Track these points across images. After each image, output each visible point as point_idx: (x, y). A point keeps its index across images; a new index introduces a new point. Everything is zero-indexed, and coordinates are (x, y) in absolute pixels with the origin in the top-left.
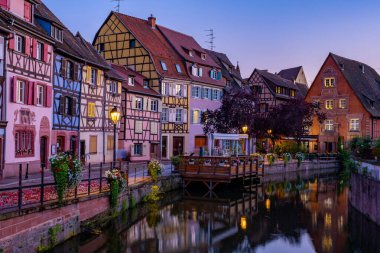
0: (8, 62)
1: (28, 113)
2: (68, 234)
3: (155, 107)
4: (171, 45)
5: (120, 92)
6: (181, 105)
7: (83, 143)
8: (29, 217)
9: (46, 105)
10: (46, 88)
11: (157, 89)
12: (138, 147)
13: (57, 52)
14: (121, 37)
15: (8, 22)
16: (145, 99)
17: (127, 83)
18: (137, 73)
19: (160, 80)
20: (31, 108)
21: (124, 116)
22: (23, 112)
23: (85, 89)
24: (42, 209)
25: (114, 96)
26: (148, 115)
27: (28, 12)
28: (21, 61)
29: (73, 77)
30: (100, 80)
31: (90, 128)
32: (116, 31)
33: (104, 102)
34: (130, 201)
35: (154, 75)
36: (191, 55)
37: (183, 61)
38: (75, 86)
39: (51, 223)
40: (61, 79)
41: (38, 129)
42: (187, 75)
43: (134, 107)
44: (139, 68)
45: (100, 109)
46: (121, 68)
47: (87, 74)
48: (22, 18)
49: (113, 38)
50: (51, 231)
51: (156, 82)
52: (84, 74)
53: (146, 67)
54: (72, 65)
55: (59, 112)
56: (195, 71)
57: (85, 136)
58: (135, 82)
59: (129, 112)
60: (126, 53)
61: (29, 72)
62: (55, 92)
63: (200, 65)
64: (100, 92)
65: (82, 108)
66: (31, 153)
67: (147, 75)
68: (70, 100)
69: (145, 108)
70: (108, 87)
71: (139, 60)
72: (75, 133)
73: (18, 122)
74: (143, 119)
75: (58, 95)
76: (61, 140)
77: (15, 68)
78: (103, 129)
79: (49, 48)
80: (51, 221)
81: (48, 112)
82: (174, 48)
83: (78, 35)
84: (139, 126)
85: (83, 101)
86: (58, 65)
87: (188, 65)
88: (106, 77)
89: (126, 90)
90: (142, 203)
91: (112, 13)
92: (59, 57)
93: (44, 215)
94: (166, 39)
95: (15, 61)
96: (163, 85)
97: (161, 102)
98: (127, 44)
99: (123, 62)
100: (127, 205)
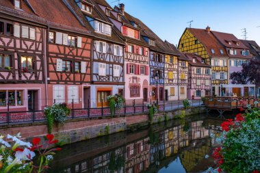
0: (126, 57)
1: (136, 78)
2: (118, 130)
3: (207, 72)
4: (218, 40)
5: (187, 66)
6: (223, 70)
7: (166, 91)
8: (93, 121)
9: (146, 74)
10: (146, 67)
11: (209, 63)
12: (199, 92)
13: (150, 50)
14: (191, 40)
15: (125, 40)
16: (202, 69)
17: (192, 61)
18: (198, 56)
19: (210, 58)
20: (138, 76)
21: (190, 78)
22: (133, 78)
23: (167, 66)
24: (100, 118)
25: (183, 68)
26: (204, 76)
27: (137, 34)
28: (132, 56)
29: (160, 61)
30: (175, 61)
31: (170, 84)
32: (189, 37)
33: (178, 71)
34: (165, 117)
35: (207, 56)
36: (230, 43)
37: (225, 48)
38: (161, 65)
39: (107, 124)
40: (153, 63)
41: (142, 85)
42: (227, 55)
43: (195, 73)
44: (200, 54)
45: (176, 75)
46: (190, 54)
47: (167, 59)
48: (133, 37)
49: (187, 41)
50: (106, 128)
51: (208, 60)
52: (166, 59)
53: (203, 53)
54: (159, 55)
55: (153, 77)
56: (232, 52)
57: (167, 87)
58: (197, 60)
59: (193, 76)
60: (193, 47)
61: (136, 61)
62: (151, 68)
63: (234, 48)
64: (176, 67)
65: (166, 75)
66: (139, 95)
67: (203, 56)
68: (159, 71)
69: (202, 73)
70: (180, 64)
71: (200, 49)
72: (162, 86)
73: (131, 82)
74: (201, 78)
75: (152, 70)
76: (155, 90)
77: (129, 59)
78: (178, 84)
79: (147, 49)
80: (107, 123)
81: (147, 78)
82: (219, 42)
83: (166, 41)
84: (199, 82)
85: (166, 72)
86: (152, 56)
87: (227, 49)
88: (178, 60)
89: (191, 65)
90: (175, 119)
91: (186, 29)
92: (152, 53)
93: (102, 121)
94: (216, 37)
95: (129, 56)
96: (212, 61)
97: (211, 70)
98: (194, 43)
99: (192, 52)
100: (163, 119)
